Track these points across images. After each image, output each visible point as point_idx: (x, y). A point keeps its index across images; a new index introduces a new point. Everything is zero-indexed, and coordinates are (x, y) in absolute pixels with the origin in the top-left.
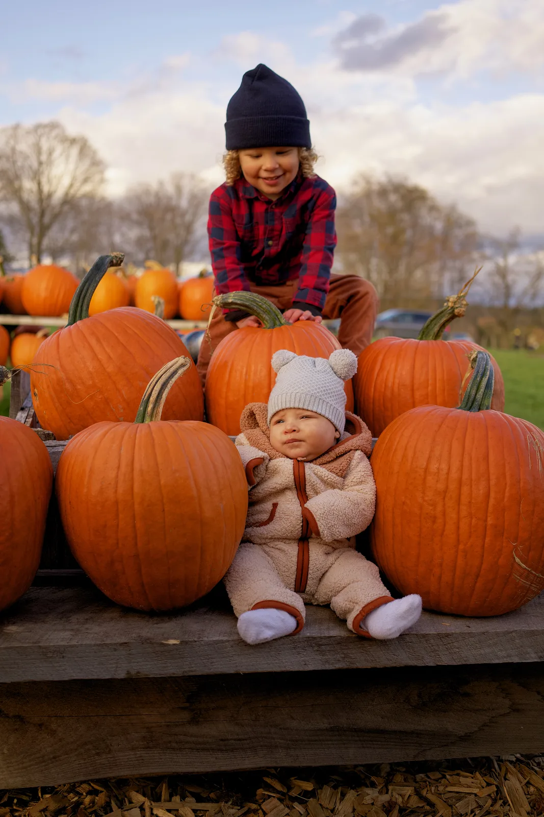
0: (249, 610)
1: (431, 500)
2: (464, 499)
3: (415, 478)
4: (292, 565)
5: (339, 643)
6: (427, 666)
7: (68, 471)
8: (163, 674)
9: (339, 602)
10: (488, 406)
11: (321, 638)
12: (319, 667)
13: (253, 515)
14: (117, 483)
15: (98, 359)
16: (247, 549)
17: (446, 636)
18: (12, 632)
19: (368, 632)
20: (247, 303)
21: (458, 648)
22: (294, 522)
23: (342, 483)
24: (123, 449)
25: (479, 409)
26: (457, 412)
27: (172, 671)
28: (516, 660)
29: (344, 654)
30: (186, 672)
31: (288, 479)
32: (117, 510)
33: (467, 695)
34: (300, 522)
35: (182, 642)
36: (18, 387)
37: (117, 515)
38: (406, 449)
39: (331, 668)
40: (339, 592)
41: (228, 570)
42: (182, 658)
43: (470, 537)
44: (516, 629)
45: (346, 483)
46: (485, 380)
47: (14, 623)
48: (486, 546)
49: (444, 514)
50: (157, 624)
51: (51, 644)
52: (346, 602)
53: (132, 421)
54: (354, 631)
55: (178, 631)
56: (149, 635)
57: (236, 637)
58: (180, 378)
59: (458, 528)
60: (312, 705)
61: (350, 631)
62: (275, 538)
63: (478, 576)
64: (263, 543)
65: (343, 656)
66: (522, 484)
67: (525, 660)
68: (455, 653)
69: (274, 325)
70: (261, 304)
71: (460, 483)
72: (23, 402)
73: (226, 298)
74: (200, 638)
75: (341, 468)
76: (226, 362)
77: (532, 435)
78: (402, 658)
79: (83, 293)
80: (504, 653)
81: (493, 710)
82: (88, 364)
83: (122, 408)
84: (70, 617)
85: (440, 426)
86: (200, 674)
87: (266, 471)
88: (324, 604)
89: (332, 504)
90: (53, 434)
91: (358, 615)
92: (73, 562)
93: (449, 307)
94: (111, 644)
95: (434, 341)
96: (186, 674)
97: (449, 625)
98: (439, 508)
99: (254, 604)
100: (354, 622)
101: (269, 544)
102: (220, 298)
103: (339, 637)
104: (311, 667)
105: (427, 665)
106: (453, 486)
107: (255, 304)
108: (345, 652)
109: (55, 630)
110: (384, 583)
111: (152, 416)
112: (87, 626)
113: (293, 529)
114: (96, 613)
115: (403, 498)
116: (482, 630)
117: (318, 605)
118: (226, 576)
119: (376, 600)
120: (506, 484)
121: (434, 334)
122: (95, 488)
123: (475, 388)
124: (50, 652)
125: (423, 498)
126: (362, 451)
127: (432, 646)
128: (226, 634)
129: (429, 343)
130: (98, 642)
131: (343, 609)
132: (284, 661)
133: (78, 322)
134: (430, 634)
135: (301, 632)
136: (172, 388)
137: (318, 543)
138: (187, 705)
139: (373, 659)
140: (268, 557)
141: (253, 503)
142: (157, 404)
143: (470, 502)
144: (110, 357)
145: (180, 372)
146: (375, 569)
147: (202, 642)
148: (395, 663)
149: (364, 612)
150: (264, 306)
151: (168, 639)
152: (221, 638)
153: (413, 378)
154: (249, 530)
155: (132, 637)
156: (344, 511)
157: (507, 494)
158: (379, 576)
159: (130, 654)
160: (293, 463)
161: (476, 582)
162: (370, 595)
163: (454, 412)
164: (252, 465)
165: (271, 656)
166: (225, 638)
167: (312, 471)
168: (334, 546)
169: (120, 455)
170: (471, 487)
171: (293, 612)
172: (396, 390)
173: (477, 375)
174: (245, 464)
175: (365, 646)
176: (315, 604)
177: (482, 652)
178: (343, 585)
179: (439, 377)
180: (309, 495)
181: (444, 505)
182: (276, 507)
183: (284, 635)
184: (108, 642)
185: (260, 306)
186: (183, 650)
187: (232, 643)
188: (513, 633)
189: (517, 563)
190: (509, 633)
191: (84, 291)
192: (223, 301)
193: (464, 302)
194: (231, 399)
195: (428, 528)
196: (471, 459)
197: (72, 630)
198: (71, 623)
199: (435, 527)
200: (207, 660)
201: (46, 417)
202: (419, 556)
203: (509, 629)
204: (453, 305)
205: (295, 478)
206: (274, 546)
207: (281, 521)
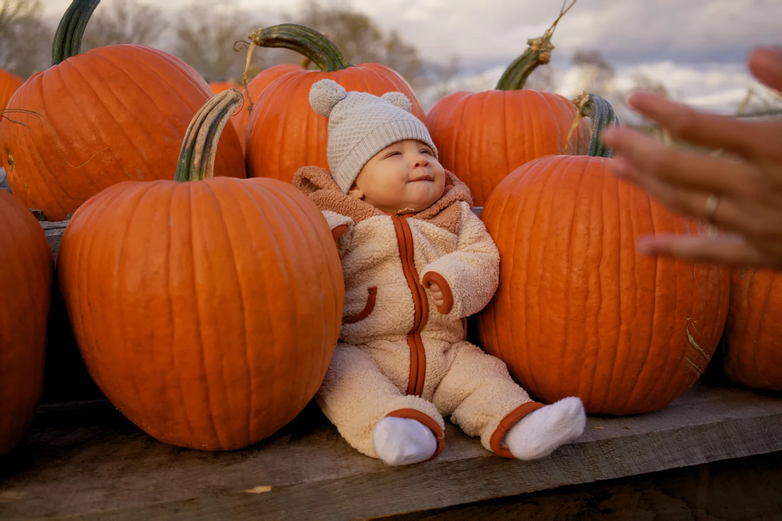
2: (625, 266)
3: (556, 244)
4: (403, 371)
5: (480, 467)
6: (585, 484)
11: (458, 462)
12: (457, 501)
15: (103, 105)
17: (607, 443)
18: (10, 501)
19: (510, 453)
20: (298, 39)
21: (620, 457)
22: (404, 310)
23: (455, 241)
28: (682, 464)
31: (389, 243)
33: (607, 511)
34: (411, 309)
35: (275, 489)
38: (538, 207)
39: (471, 501)
40: (463, 400)
42: (275, 511)
43: (635, 313)
44: (683, 426)
45: (462, 240)
47: (9, 487)
48: (655, 323)
49: (599, 286)
50: (228, 465)
51: (77, 515)
52: (476, 415)
54: (491, 450)
55: (262, 474)
56: (222, 483)
59: (619, 303)
61: (488, 451)
62: (377, 336)
63: (643, 362)
64: (361, 343)
65: (485, 482)
67: (692, 462)
68: (616, 463)
69: (335, 68)
70: (315, 40)
71: (618, 244)
73: (269, 33)
74: (297, 479)
75: (451, 220)
76: (275, 119)
78: (558, 477)
79: (72, 24)
80: (669, 458)
82: (89, 113)
85: (582, 176)
87: (352, 239)
90: (42, 213)
91: (495, 431)
93: (532, 51)
94: (169, 504)
97: (603, 429)
100: (490, 441)
101: (369, 344)
102: (259, 33)
103: (480, 459)
104: (446, 503)
105: (585, 481)
106: (608, 251)
107: (308, 41)
108: (488, 477)
109: (77, 491)
111: (200, 172)
112: (125, 479)
113: (401, 320)
114: (134, 459)
115: (540, 271)
116: (644, 431)
119: (517, 409)
121: (517, 84)
125: (569, 268)
127: (591, 457)
128: (331, 471)
130: (150, 503)
131: (474, 425)
132: (412, 498)
133: (69, 59)
134: (588, 443)
137: (435, 337)
139: (522, 482)
140: (371, 362)
142: (206, 155)
143: (633, 269)
144: (120, 103)
146: (503, 365)
147: (302, 485)
148: (548, 484)
149: (503, 427)
150: (320, 43)
151: (251, 486)
152: (327, 477)
153: (504, 132)
155: (198, 489)
158: (508, 374)
159: (199, 515)
160: (392, 222)
161: (640, 371)
162: (507, 403)
165: (395, 494)
166: (333, 477)
168: (451, 341)
172: (485, 148)
173: (602, 117)
175: (513, 466)
177: (646, 458)
178: (467, 392)
179: (536, 130)
181: (599, 276)
182: (375, 293)
184: (165, 500)
185: (315, 43)
186: (275, 500)
187: (343, 482)
188: (679, 431)
189: (690, 343)
190: (676, 432)
191: (73, 21)
192: (265, 37)
193: (549, 46)
194: (288, 163)
195: (579, 306)
196: (629, 212)
197: (104, 488)
198: (99, 477)
199: (588, 304)
200: (309, 510)
201: (29, 191)
202: (565, 344)
203: (674, 426)
204: (538, 49)
205: (399, 242)
206: (376, 347)
207: (385, 311)
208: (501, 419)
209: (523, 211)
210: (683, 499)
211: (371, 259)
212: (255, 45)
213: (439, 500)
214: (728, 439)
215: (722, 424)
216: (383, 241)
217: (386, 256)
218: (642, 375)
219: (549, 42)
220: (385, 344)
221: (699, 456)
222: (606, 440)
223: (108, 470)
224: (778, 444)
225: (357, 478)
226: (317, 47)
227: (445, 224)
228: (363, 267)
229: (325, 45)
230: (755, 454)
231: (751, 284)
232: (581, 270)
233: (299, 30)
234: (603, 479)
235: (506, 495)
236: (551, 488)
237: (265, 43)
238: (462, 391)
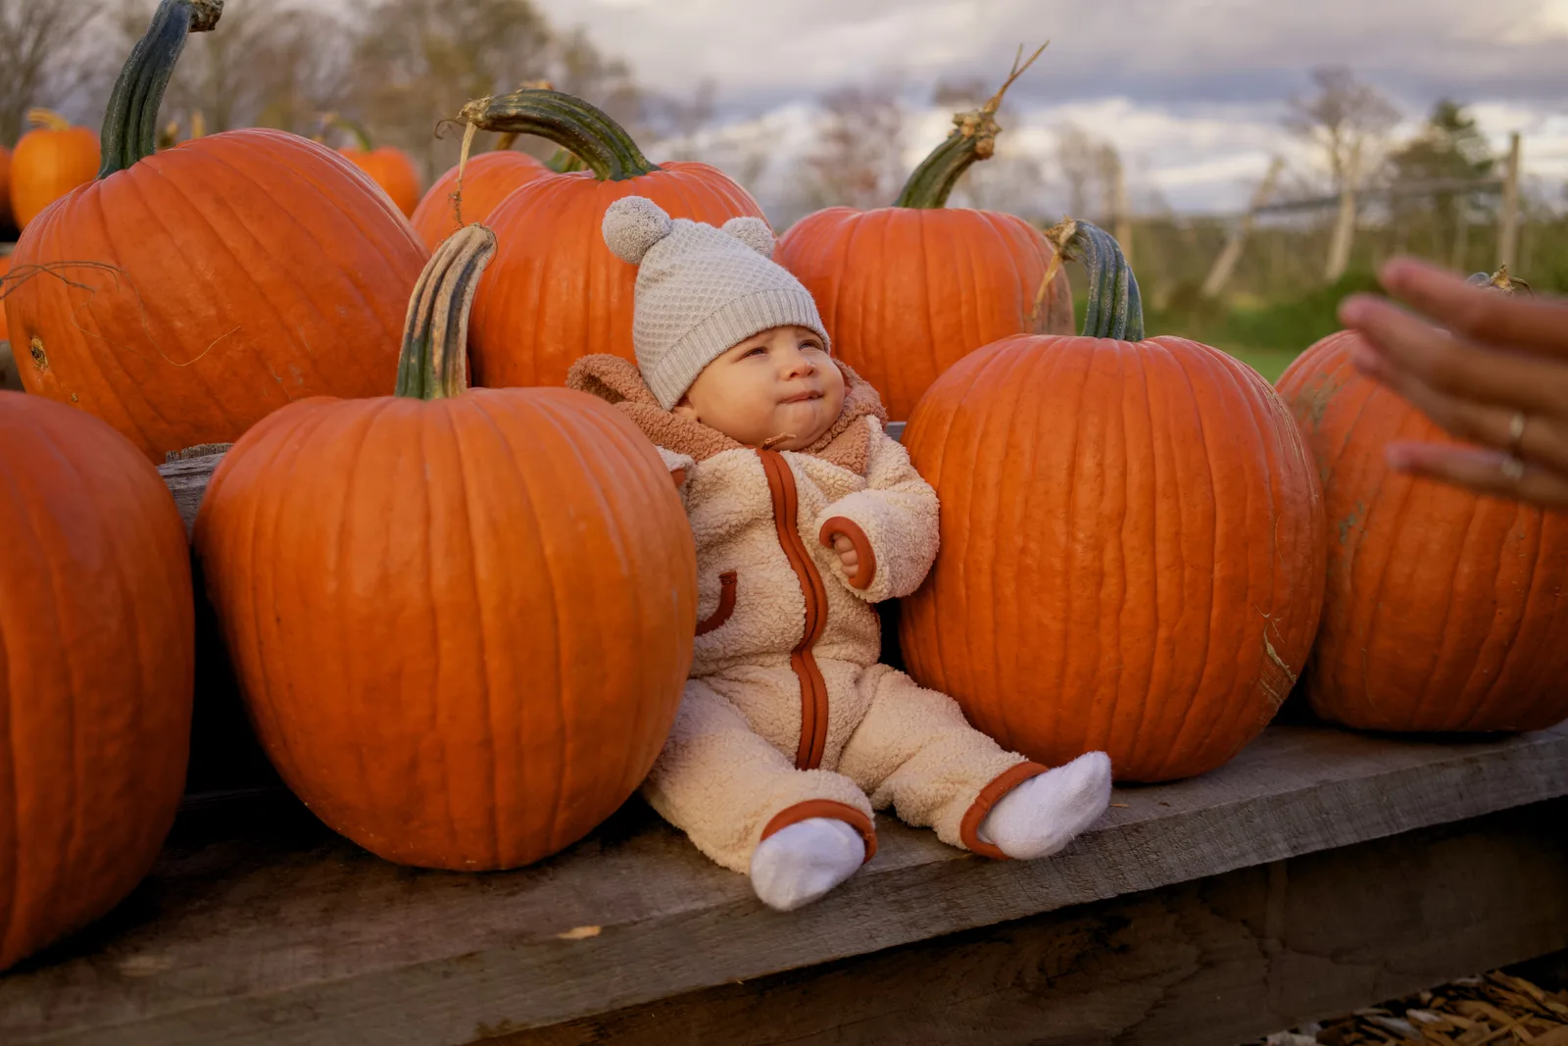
2: (1163, 529)
3: (1047, 492)
4: (792, 718)
5: (937, 879)
6: (1102, 900)
11: (901, 872)
12: (898, 939)
15: (227, 250)
17: (1136, 831)
19: (994, 846)
20: (558, 118)
21: (1156, 853)
22: (786, 609)
27: (585, 1004)
28: (1254, 860)
29: (947, 900)
33: (1124, 949)
34: (799, 606)
35: (608, 930)
38: (1011, 429)
39: (921, 938)
42: (606, 968)
43: (1182, 608)
44: (1254, 796)
48: (1213, 624)
49: (1121, 565)
51: (283, 988)
52: (936, 785)
54: (964, 846)
55: (576, 906)
56: (514, 925)
59: (1155, 593)
60: (839, 1026)
62: (741, 657)
63: (1194, 692)
64: (710, 672)
65: (944, 905)
67: (1269, 857)
68: (1150, 863)
69: (625, 172)
70: (589, 120)
71: (1151, 491)
73: (501, 106)
77: (1263, 383)
78: (1061, 893)
80: (1234, 851)
81: (1170, 971)
82: (201, 264)
85: (1086, 376)
91: (972, 808)
93: (963, 136)
94: (433, 963)
96: (617, 1006)
97: (1142, 808)
98: (1110, 553)
100: (962, 828)
101: (725, 673)
102: (483, 105)
103: (936, 865)
104: (882, 943)
105: (1102, 897)
106: (1135, 503)
107: (575, 121)
108: (949, 895)
109: (265, 951)
111: (444, 377)
112: (339, 927)
113: (784, 626)
115: (1019, 540)
116: (1194, 808)
119: (1008, 772)
120: (1245, 488)
121: (934, 196)
123: (1108, 293)
124: (281, 1009)
125: (1070, 534)
128: (694, 896)
130: (402, 963)
132: (827, 937)
133: (144, 160)
134: (1106, 831)
139: (1003, 903)
140: (728, 704)
142: (451, 346)
143: (1177, 534)
144: (257, 245)
147: (650, 922)
148: (1043, 904)
149: (987, 801)
150: (598, 125)
151: (568, 928)
152: (689, 906)
155: (475, 936)
157: (1249, 510)
159: (483, 981)
161: (1189, 707)
165: (801, 931)
166: (700, 905)
170: (1176, 500)
171: (859, 822)
172: (890, 315)
173: (1104, 267)
175: (988, 875)
177: (1197, 852)
178: (908, 751)
179: (979, 282)
181: (1120, 547)
182: (735, 581)
184: (426, 957)
185: (589, 126)
186: (605, 949)
187: (718, 913)
188: (1250, 806)
189: (1269, 656)
190: (1243, 807)
191: (141, 84)
192: (494, 113)
193: (993, 127)
194: (550, 348)
195: (1088, 598)
196: (1168, 438)
197: (308, 942)
198: (291, 925)
199: (1103, 595)
200: (663, 965)
202: (1064, 664)
203: (1240, 798)
204: (972, 132)
205: (773, 493)
206: (740, 677)
208: (983, 786)
209: (985, 435)
210: (1244, 922)
211: (727, 527)
212: (475, 128)
213: (871, 937)
214: (1325, 816)
215: (1315, 790)
216: (744, 494)
217: (752, 519)
218: (1193, 711)
219: (992, 121)
220: (754, 672)
221: (1280, 846)
222: (1135, 824)
223: (301, 913)
224: (1403, 820)
225: (740, 907)
226: (592, 133)
227: (845, 459)
228: (710, 541)
229: (606, 128)
230: (1366, 839)
231: (1357, 552)
232: (1090, 537)
233: (557, 101)
234: (1130, 891)
235: (979, 925)
236: (1049, 910)
237: (494, 124)
238: (896, 752)
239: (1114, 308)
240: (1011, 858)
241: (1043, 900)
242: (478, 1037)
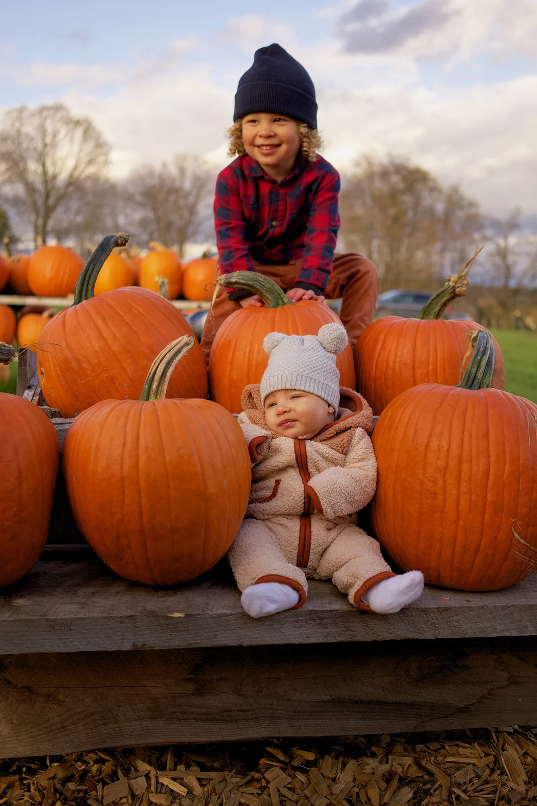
0: (252, 584)
1: (431, 477)
2: (464, 476)
3: (416, 455)
4: (294, 540)
5: (340, 617)
7: (74, 447)
8: (168, 647)
9: (341, 577)
10: (489, 384)
11: (323, 611)
12: (321, 640)
13: (256, 491)
14: (122, 459)
15: (104, 338)
16: (251, 524)
17: (446, 610)
18: (20, 605)
19: (369, 606)
20: (251, 283)
21: (457, 622)
22: (296, 499)
23: (343, 459)
24: (128, 425)
25: (479, 388)
26: (457, 390)
27: (177, 643)
28: (514, 634)
29: (345, 627)
30: (191, 644)
31: (289, 457)
32: (123, 486)
33: (466, 667)
34: (302, 498)
35: (186, 616)
36: (25, 365)
37: (123, 491)
38: (407, 427)
39: (332, 641)
40: (340, 567)
41: (232, 545)
42: (187, 630)
43: (470, 513)
44: (515, 603)
45: (348, 459)
46: (486, 358)
47: (22, 597)
48: (485, 521)
49: (445, 490)
50: (162, 597)
51: (59, 617)
52: (348, 577)
53: (137, 399)
54: (354, 604)
55: (182, 605)
56: (154, 608)
57: (239, 611)
58: (184, 357)
59: (458, 504)
60: (314, 677)
61: (353, 605)
62: (278, 514)
63: (477, 551)
64: (266, 518)
65: (344, 629)
66: (521, 461)
67: (524, 633)
68: (454, 626)
69: (277, 305)
70: (264, 283)
71: (460, 459)
72: (30, 381)
73: (230, 278)
74: (205, 611)
75: (342, 445)
76: (230, 341)
77: (531, 413)
78: (402, 632)
79: (89, 273)
80: (502, 627)
81: (492, 682)
82: (94, 343)
83: (127, 387)
84: (77, 590)
85: (441, 404)
86: (204, 646)
87: (269, 449)
88: (325, 578)
89: (335, 482)
90: (59, 412)
91: (359, 589)
92: (80, 538)
93: (450, 286)
94: (117, 617)
95: (435, 320)
96: (190, 647)
97: (448, 600)
98: (440, 484)
99: (257, 579)
100: (355, 597)
101: (271, 520)
102: (224, 277)
103: (342, 611)
104: (313, 640)
105: (427, 638)
106: (453, 463)
107: (258, 284)
108: (347, 625)
109: (62, 604)
110: (384, 558)
111: (156, 393)
112: (93, 599)
113: (295, 505)
114: (103, 587)
115: (404, 475)
116: (481, 604)
117: (320, 580)
118: (229, 551)
119: (376, 575)
120: (505, 461)
121: (435, 313)
122: (102, 463)
123: (475, 366)
124: (58, 625)
125: (424, 474)
126: (363, 428)
127: (433, 619)
128: (229, 608)
129: (431, 322)
130: (104, 615)
131: (345, 583)
133: (84, 302)
134: (430, 608)
135: (303, 606)
136: (176, 368)
137: (320, 518)
138: (192, 676)
139: (374, 632)
140: (270, 533)
141: (256, 480)
142: (162, 382)
143: (470, 479)
144: (115, 336)
145: (185, 350)
146: (376, 544)
147: (206, 615)
148: (396, 636)
149: (365, 587)
150: (267, 286)
151: (172, 612)
152: (224, 611)
153: (414, 356)
154: (252, 505)
155: (137, 610)
156: (347, 488)
157: (506, 471)
158: (380, 551)
159: (136, 627)
160: (293, 442)
161: (475, 558)
162: (371, 570)
163: (455, 390)
164: (256, 443)
165: (274, 629)
166: (229, 612)
167: (313, 448)
168: (336, 522)
169: (125, 432)
170: (471, 464)
171: (295, 586)
172: (397, 368)
173: (478, 353)
174: (249, 442)
176: (317, 578)
177: (481, 625)
178: (345, 561)
179: (440, 355)
180: (311, 472)
182: (279, 484)
183: (287, 609)
184: (115, 614)
185: (264, 286)
186: (187, 623)
187: (236, 616)
188: (512, 607)
189: (516, 538)
190: (507, 608)
191: (90, 271)
192: (228, 280)
193: (464, 282)
194: (235, 377)
195: (429, 504)
196: (471, 436)
197: (79, 603)
198: (77, 596)
199: (436, 503)
200: (211, 633)
201: (53, 395)
202: (419, 532)
203: (508, 603)
204: (454, 285)
205: (296, 456)
206: (277, 522)
207: (284, 498)
208: (364, 581)
209: (397, 428)
212: (220, 287)
213: (307, 637)
216: (285, 455)
218: (478, 560)
219: (464, 279)
220: (283, 520)
221: (530, 629)
222: (446, 607)
223: (84, 592)
226: (266, 288)
229: (271, 287)
234: (443, 637)
235: (362, 640)
237: (227, 285)
238: (340, 560)
239: (476, 373)
240: (378, 613)
241: (395, 634)
242: (133, 649)
